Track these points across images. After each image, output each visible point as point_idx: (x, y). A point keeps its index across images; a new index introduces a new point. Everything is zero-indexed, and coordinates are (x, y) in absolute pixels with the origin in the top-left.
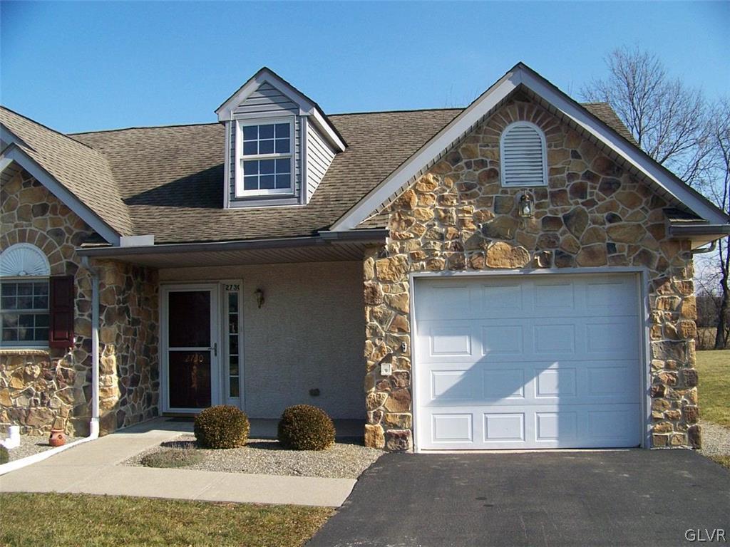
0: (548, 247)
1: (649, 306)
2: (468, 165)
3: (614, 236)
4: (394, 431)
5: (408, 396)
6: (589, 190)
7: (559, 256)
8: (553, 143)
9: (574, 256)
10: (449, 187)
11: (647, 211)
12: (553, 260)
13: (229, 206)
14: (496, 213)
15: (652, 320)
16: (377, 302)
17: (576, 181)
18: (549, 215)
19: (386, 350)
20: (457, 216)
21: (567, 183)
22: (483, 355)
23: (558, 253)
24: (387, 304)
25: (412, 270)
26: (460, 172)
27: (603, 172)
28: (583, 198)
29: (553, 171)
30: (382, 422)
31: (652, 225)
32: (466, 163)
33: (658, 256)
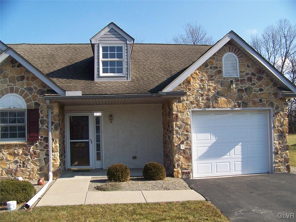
0: (240, 100)
1: (273, 121)
2: (211, 68)
3: (261, 96)
4: (185, 171)
5: (190, 157)
6: (253, 79)
7: (244, 103)
8: (241, 61)
9: (248, 103)
10: (204, 76)
11: (272, 88)
12: (241, 105)
13: (97, 80)
14: (221, 87)
15: (274, 127)
16: (178, 120)
17: (248, 76)
18: (240, 88)
19: (181, 139)
20: (207, 87)
21: (246, 76)
22: (215, 140)
23: (243, 102)
24: (182, 121)
25: (191, 108)
26: (208, 71)
27: (257, 73)
28: (251, 82)
29: (241, 72)
30: (180, 168)
31: (274, 93)
32: (210, 67)
33: (276, 104)
